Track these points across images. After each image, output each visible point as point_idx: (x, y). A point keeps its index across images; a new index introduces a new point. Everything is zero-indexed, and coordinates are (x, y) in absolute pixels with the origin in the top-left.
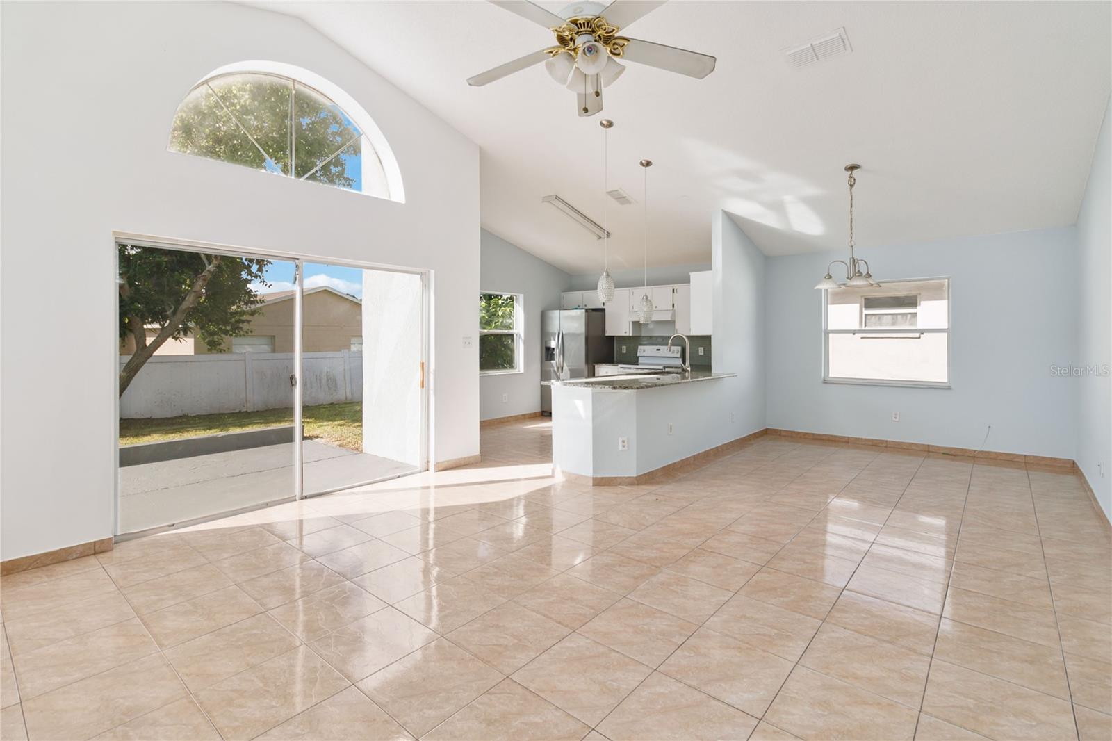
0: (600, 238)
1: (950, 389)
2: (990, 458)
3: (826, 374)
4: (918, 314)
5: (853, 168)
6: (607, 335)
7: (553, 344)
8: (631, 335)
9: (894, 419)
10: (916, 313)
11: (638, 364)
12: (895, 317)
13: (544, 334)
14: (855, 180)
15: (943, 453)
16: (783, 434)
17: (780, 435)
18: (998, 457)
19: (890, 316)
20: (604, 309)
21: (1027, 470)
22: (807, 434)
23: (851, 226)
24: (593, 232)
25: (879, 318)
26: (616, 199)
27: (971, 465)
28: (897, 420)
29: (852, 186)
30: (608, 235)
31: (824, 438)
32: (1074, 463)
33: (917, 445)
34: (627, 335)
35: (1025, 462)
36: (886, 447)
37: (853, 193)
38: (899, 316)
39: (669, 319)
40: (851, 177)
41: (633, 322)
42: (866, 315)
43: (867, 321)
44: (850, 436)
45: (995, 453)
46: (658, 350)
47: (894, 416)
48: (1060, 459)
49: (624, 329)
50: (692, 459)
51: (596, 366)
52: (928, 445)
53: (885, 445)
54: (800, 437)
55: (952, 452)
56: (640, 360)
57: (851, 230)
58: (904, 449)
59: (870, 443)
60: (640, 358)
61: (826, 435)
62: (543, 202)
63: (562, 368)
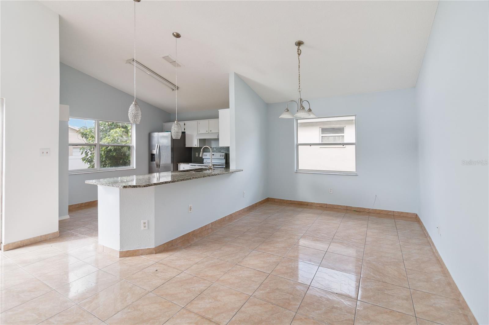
0: (173, 90)
1: (357, 175)
2: (377, 213)
3: (297, 168)
4: (345, 136)
5: (299, 44)
6: (186, 146)
7: (155, 152)
8: (198, 147)
9: (330, 192)
10: (344, 136)
11: (203, 163)
12: (335, 137)
13: (150, 146)
14: (301, 51)
15: (354, 211)
16: (276, 201)
17: (274, 201)
18: (380, 212)
19: (333, 137)
20: (185, 132)
21: (394, 219)
22: (288, 200)
23: (299, 79)
24: (169, 87)
25: (328, 138)
26: (170, 63)
27: (368, 217)
28: (332, 192)
29: (299, 54)
30: (178, 88)
31: (296, 203)
32: (417, 215)
33: (341, 206)
34: (196, 146)
35: (393, 215)
36: (326, 207)
37: (300, 59)
38: (336, 137)
39: (217, 138)
40: (298, 49)
41: (199, 139)
42: (322, 136)
43: (323, 140)
44: (309, 202)
45: (379, 210)
46: (213, 155)
47: (330, 190)
48: (410, 213)
49: (195, 144)
50: (211, 225)
51: (178, 164)
52: (347, 206)
53: (326, 206)
54: (284, 202)
55: (358, 210)
56: (205, 161)
57: (299, 81)
58: (335, 208)
59: (319, 205)
60: (204, 159)
61: (297, 201)
62: (126, 63)
63: (159, 166)
